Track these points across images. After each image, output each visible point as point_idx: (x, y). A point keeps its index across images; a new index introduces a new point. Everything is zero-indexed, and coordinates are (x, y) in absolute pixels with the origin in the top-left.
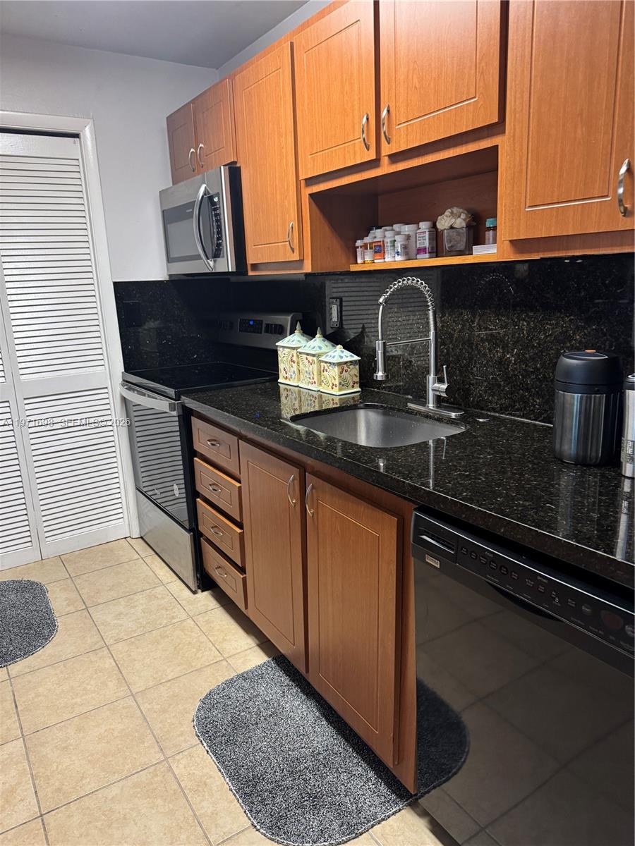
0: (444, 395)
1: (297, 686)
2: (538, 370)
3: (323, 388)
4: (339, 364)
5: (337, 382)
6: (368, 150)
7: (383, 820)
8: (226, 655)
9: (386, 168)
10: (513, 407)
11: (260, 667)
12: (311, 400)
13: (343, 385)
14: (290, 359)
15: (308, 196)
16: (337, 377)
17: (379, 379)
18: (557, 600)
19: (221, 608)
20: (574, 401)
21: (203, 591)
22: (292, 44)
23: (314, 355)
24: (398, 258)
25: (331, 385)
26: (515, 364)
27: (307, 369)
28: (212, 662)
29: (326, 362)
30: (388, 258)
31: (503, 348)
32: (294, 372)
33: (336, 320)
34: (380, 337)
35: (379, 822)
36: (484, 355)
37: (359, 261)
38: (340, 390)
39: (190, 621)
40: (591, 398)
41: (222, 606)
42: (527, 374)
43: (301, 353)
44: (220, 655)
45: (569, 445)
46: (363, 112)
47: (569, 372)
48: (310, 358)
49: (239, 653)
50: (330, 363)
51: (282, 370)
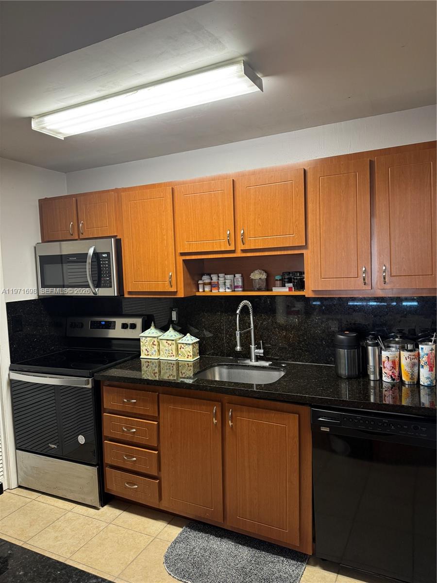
0: (262, 355)
1: (211, 534)
2: (306, 340)
3: (181, 358)
4: (192, 344)
5: (191, 354)
6: (230, 245)
7: (302, 574)
8: (155, 536)
9: (239, 254)
10: (294, 357)
11: (181, 534)
12: (169, 366)
13: (194, 355)
14: (151, 343)
15: (182, 261)
16: (191, 352)
17: (238, 350)
18: (393, 427)
19: (125, 512)
20: (343, 353)
21: (103, 507)
22: (173, 189)
23: (173, 340)
24: (228, 290)
25: (187, 356)
26: (293, 338)
27: (166, 348)
28: (149, 542)
29: (183, 344)
30: (221, 290)
31: (286, 331)
32: (155, 351)
33: (175, 319)
34: (238, 330)
35: (301, 576)
36: (277, 335)
37: (201, 290)
38: (193, 358)
39: (111, 525)
40: (351, 352)
41: (124, 510)
42: (300, 342)
43: (161, 340)
44: (150, 537)
45: (344, 371)
46: (226, 228)
47: (342, 341)
48: (170, 342)
49: (160, 532)
50: (186, 344)
51: (144, 351)
